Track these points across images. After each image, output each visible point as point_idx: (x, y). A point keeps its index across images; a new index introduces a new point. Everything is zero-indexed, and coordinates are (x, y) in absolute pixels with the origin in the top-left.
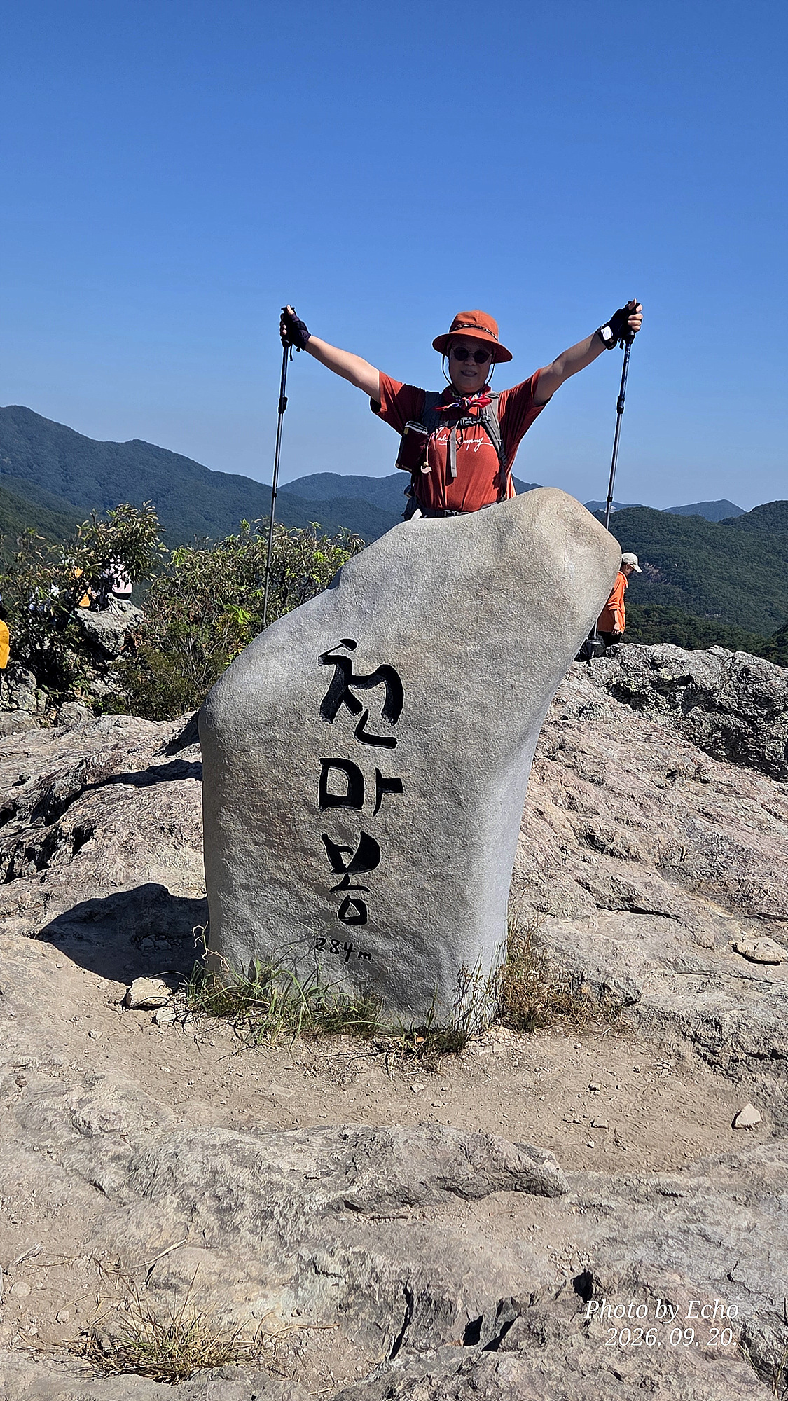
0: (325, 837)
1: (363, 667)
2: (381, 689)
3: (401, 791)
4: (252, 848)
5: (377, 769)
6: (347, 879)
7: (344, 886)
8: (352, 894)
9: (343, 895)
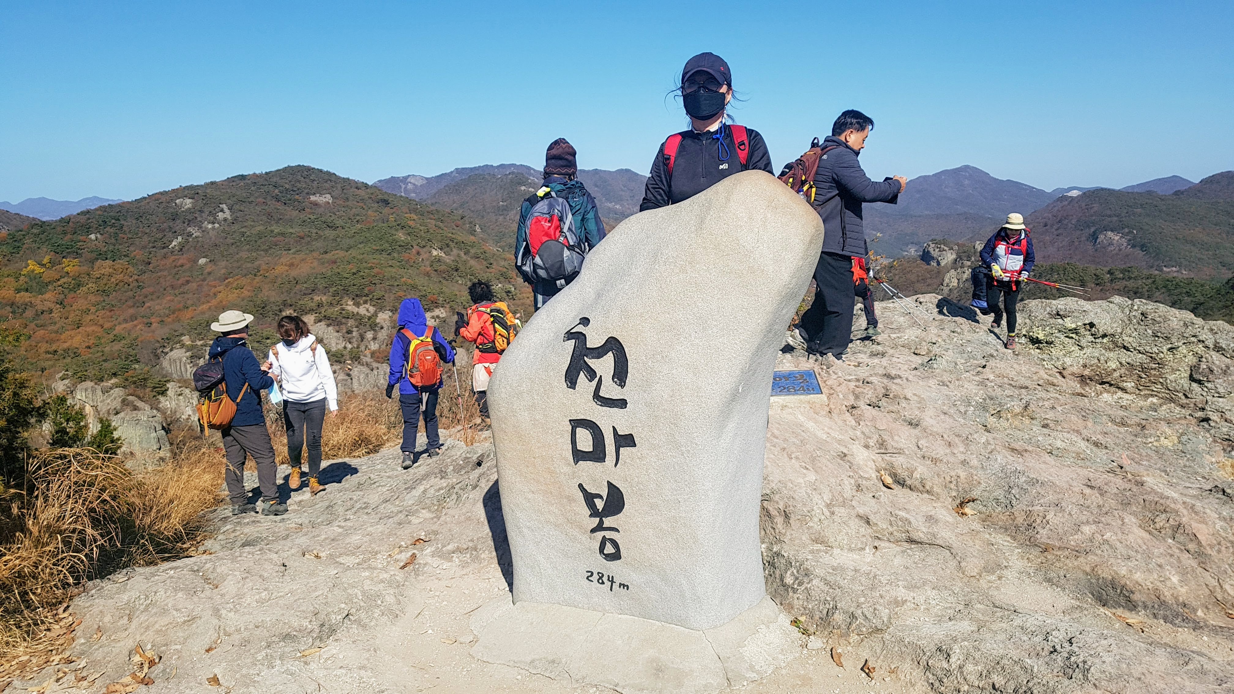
0: (581, 486)
1: (594, 340)
2: (609, 359)
3: (635, 445)
4: (530, 496)
5: (613, 427)
6: (601, 522)
7: (600, 527)
8: (608, 534)
9: (600, 535)
